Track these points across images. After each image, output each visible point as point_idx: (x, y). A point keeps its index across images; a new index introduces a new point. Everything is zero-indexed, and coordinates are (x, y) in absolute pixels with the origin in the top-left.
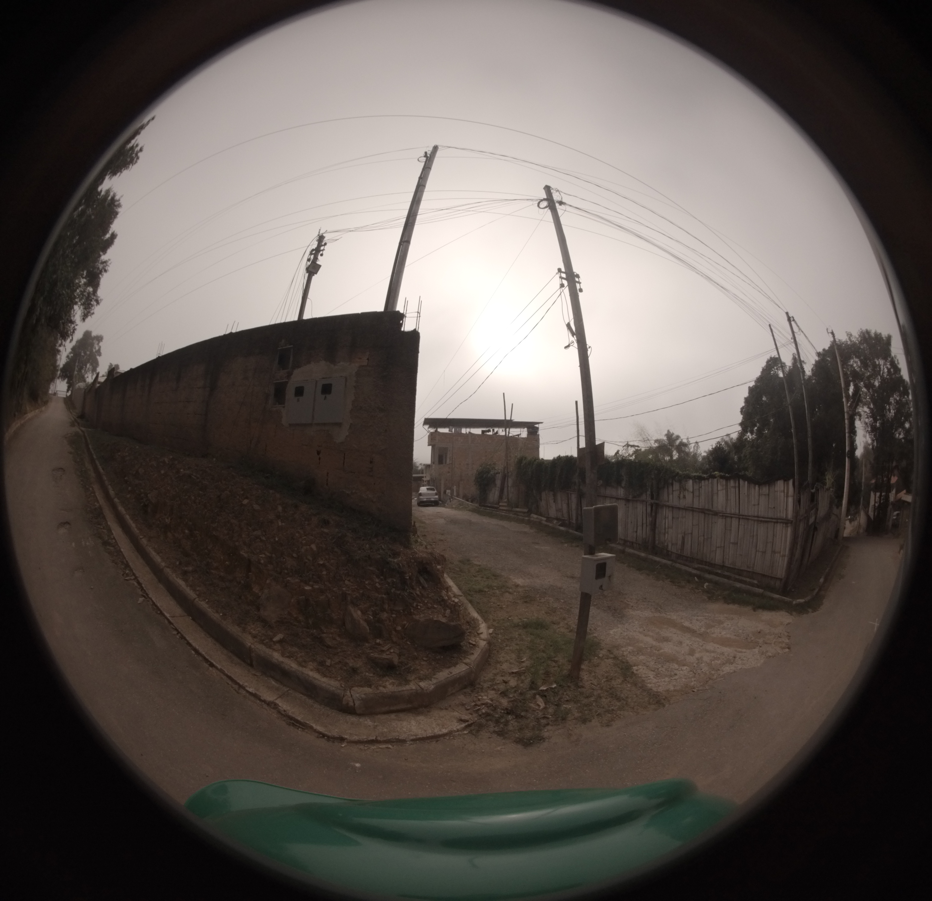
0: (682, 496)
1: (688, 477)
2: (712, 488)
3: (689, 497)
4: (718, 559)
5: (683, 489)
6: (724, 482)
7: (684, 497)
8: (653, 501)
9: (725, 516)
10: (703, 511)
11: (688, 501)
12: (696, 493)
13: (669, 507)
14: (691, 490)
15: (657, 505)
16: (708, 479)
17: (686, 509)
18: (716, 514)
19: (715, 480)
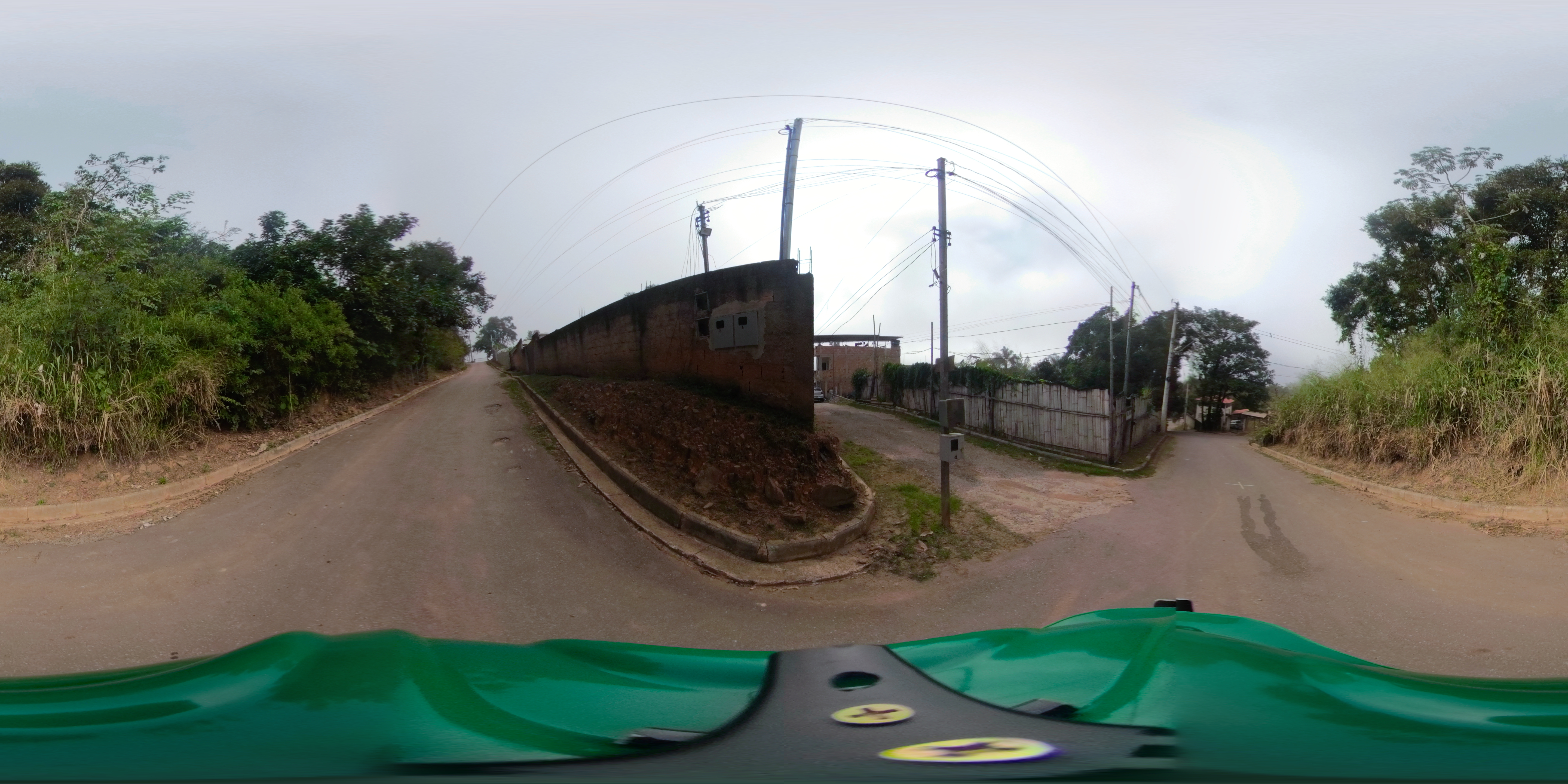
0: (1013, 394)
1: (1019, 382)
2: (1038, 390)
3: (1019, 396)
4: (1047, 439)
5: (1014, 389)
6: (1048, 387)
7: (1015, 395)
8: (990, 398)
9: (1049, 410)
10: (1031, 406)
11: (1019, 398)
12: (1025, 393)
13: (1003, 402)
14: (1021, 390)
15: (994, 400)
16: (1034, 384)
17: (1017, 404)
18: (1042, 408)
19: (1041, 385)
